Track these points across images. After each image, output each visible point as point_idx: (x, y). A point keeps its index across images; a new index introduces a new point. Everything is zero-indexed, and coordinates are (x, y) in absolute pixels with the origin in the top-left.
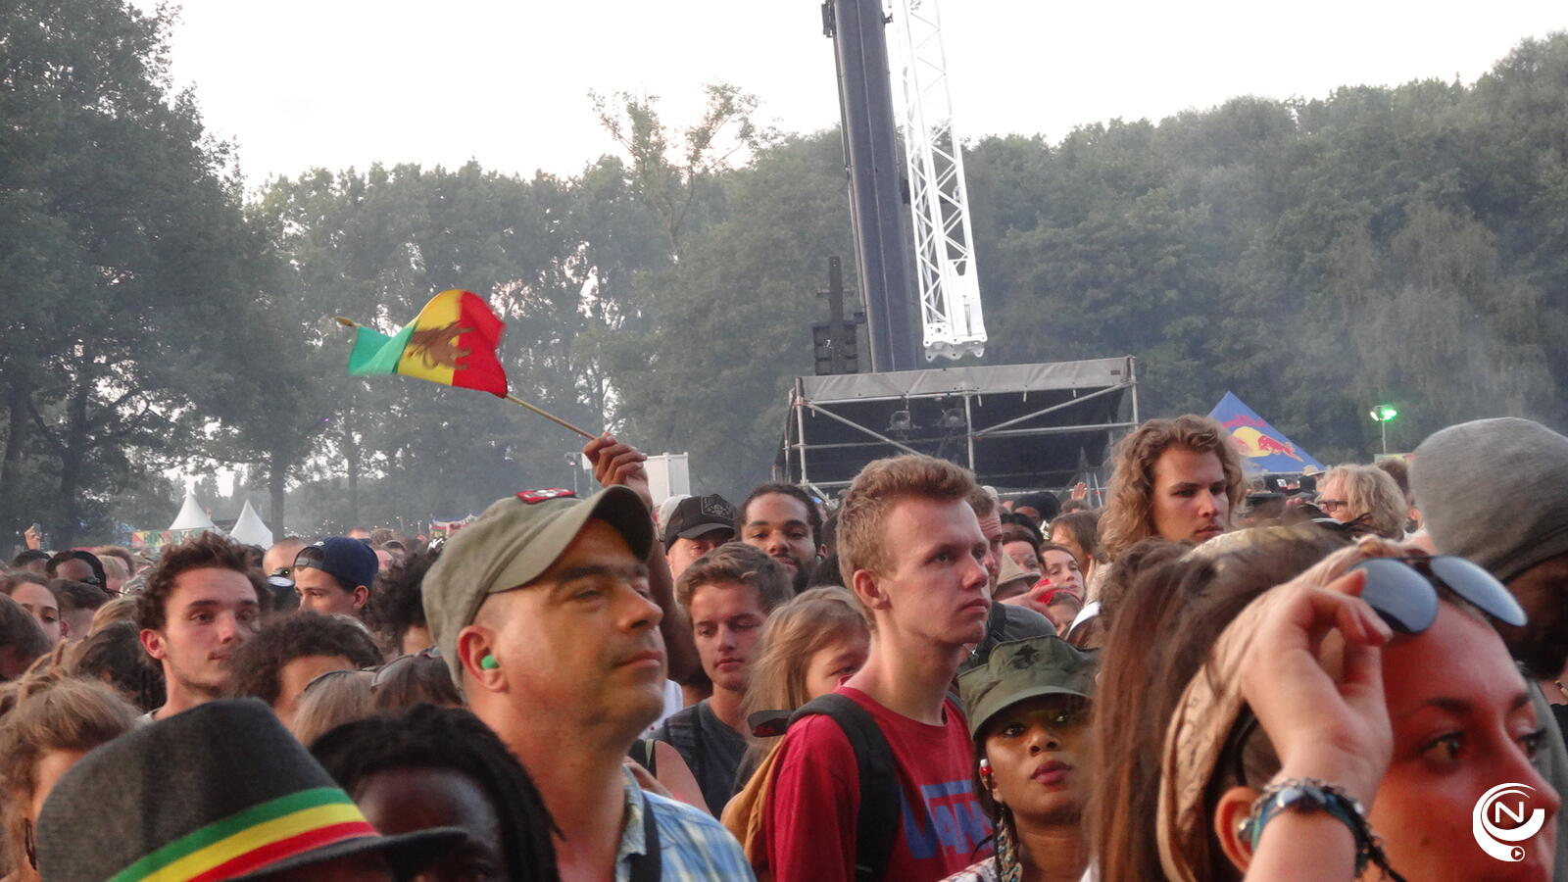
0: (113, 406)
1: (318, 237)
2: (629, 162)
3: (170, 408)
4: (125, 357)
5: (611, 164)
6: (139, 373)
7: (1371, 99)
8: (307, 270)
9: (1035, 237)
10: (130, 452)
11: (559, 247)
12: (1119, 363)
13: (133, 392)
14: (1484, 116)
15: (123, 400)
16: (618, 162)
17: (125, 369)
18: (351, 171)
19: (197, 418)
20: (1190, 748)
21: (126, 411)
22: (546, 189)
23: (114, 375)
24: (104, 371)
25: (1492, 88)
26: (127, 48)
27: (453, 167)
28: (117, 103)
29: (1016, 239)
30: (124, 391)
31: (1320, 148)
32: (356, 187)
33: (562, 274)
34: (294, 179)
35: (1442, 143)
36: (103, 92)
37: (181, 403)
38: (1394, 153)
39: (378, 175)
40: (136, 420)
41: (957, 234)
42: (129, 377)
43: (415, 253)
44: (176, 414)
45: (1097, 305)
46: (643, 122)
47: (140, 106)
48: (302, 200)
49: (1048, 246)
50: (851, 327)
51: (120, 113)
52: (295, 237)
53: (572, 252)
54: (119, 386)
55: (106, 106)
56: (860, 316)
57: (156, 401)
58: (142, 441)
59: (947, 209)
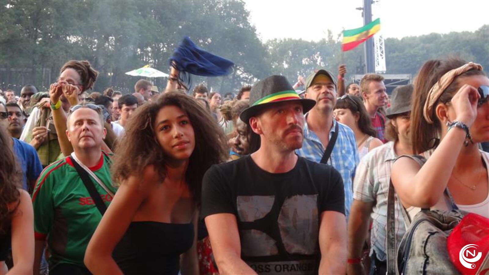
0: (240, 75)
1: (275, 49)
2: (327, 39)
3: (249, 76)
4: (242, 67)
5: (324, 40)
6: (244, 70)
7: (456, 34)
8: (273, 54)
9: (395, 55)
10: (242, 83)
11: (314, 53)
12: (409, 75)
13: (243, 73)
14: (476, 37)
15: (241, 74)
16: (325, 39)
17: (242, 69)
18: (280, 39)
19: (253, 78)
20: (433, 96)
21: (242, 76)
22: (313, 43)
23: (240, 70)
24: (238, 69)
25: (477, 33)
26: (245, 16)
27: (297, 39)
28: (243, 25)
29: (392, 55)
30: (241, 73)
31: (446, 41)
32: (281, 41)
33: (314, 57)
34: (271, 40)
35: (468, 41)
36: (241, 23)
37: (250, 75)
38: (459, 43)
39: (285, 40)
40: (243, 78)
41: (382, 52)
42: (242, 70)
43: (290, 53)
44: (250, 77)
45: (405, 67)
46: (330, 32)
47: (246, 26)
48: (272, 43)
49: (397, 56)
50: (363, 67)
51: (243, 27)
52: (271, 49)
53: (317, 53)
54: (241, 72)
55: (241, 25)
56: (365, 65)
57: (247, 75)
58: (244, 81)
59: (381, 48)
